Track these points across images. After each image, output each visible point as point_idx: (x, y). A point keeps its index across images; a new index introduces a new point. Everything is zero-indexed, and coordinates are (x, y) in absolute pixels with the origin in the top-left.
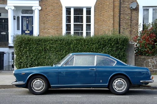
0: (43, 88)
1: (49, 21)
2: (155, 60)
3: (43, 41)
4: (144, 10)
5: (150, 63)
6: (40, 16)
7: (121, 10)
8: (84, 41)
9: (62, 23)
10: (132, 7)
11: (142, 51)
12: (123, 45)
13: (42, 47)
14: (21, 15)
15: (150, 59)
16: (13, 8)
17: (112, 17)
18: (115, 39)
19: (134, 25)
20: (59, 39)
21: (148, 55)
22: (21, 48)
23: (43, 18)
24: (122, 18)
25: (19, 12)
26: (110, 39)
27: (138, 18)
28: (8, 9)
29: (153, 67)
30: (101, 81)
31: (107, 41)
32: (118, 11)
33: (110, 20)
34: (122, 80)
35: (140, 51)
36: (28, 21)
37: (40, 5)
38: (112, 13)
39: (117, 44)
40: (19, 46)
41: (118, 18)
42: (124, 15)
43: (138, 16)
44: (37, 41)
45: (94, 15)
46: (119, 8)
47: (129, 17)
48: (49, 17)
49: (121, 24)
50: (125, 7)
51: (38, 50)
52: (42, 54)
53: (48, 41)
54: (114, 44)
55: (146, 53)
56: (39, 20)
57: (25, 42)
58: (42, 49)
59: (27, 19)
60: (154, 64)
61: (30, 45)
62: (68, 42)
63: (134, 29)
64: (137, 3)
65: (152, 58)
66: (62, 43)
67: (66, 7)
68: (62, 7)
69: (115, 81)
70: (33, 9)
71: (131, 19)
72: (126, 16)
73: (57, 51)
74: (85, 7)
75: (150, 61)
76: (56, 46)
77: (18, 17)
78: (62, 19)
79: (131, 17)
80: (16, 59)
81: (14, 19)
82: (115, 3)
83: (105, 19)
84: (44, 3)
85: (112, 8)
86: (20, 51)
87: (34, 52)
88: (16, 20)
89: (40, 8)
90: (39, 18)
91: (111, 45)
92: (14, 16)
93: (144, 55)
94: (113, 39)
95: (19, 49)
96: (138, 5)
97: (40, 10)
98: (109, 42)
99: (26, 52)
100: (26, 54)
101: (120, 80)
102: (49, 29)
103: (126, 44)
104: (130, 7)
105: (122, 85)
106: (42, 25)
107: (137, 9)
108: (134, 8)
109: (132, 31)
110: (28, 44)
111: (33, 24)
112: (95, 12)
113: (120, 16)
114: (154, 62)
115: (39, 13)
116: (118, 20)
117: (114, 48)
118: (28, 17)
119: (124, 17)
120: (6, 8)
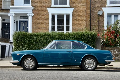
0: (32, 65)
1: (40, 24)
2: (116, 51)
3: (34, 36)
4: (108, 16)
5: (113, 53)
6: (32, 20)
7: (92, 16)
8: (64, 36)
9: (49, 25)
10: (99, 14)
11: (106, 44)
12: (93, 39)
13: (33, 40)
14: (19, 20)
15: (113, 49)
16: (14, 15)
17: (85, 21)
18: (86, 35)
19: (101, 27)
20: (46, 34)
21: (111, 47)
22: (18, 40)
23: (35, 22)
24: (92, 22)
25: (18, 18)
26: (83, 35)
27: (104, 22)
28: (10, 15)
29: (115, 55)
30: (76, 61)
31: (81, 36)
32: (89, 17)
33: (83, 23)
34: (92, 60)
35: (105, 44)
36: (24, 24)
37: (33, 13)
38: (85, 18)
39: (88, 38)
40: (16, 39)
41: (89, 22)
42: (93, 20)
43: (104, 21)
44: (30, 36)
45: (72, 20)
46: (90, 15)
47: (97, 21)
48: (39, 21)
49: (91, 26)
50: (94, 14)
51: (30, 42)
52: (33, 45)
53: (38, 35)
54: (86, 38)
55: (110, 45)
56: (32, 23)
57: (21, 36)
58: (34, 42)
59: (24, 23)
60: (116, 53)
61: (25, 39)
62: (52, 36)
63: (101, 30)
64: (103, 11)
65: (114, 49)
66: (48, 37)
67: (51, 14)
68: (48, 14)
69: (86, 60)
70: (28, 15)
71: (98, 23)
72: (95, 20)
73: (44, 43)
74: (65, 14)
75: (113, 51)
76: (44, 40)
77: (17, 22)
78: (48, 22)
79: (99, 21)
80: (14, 49)
81: (14, 23)
82: (87, 11)
83: (80, 23)
84: (36, 11)
85: (85, 15)
86: (17, 43)
87: (27, 43)
88: (15, 24)
89: (33, 15)
90: (32, 22)
91: (84, 38)
92: (14, 21)
93: (108, 47)
94: (85, 34)
95: (17, 41)
96: (104, 13)
97: (33, 16)
98: (83, 36)
99: (21, 44)
100: (22, 46)
101: (90, 60)
102: (39, 30)
103: (95, 38)
104: (98, 14)
105: (91, 64)
106: (34, 26)
107: (103, 16)
108: (101, 15)
109: (100, 31)
110: (23, 38)
111: (27, 26)
112: (72, 17)
113: (90, 21)
114: (116, 52)
115: (32, 18)
116: (89, 24)
117: (86, 41)
118: (24, 21)
119: (94, 21)
120: (9, 15)
